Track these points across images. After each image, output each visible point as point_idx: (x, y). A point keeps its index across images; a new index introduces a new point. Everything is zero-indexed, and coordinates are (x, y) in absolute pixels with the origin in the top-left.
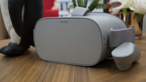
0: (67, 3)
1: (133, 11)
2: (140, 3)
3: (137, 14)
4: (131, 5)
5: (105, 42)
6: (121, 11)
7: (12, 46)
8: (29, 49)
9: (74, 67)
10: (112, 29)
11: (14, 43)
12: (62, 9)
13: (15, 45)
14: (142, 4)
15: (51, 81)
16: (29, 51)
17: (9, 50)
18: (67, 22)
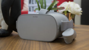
0: (33, 7)
1: (70, 12)
2: (74, 8)
3: (72, 14)
4: (69, 9)
5: (58, 28)
6: (64, 12)
7: (2, 31)
8: (12, 33)
9: (41, 42)
10: (62, 21)
11: (4, 29)
12: (30, 10)
13: (5, 30)
14: (75, 9)
15: (30, 49)
16: (12, 34)
17: (1, 33)
18: (37, 17)
